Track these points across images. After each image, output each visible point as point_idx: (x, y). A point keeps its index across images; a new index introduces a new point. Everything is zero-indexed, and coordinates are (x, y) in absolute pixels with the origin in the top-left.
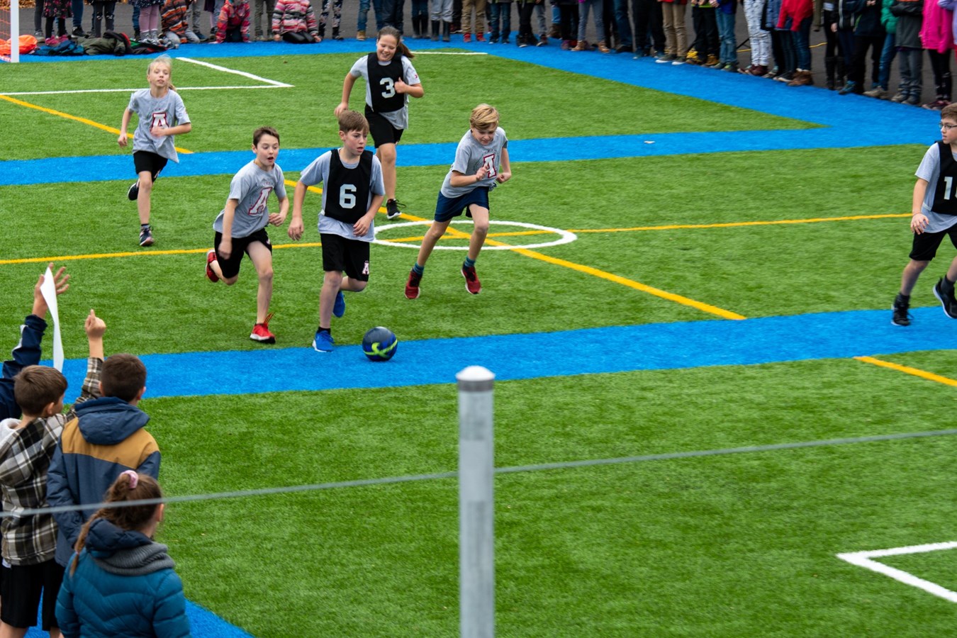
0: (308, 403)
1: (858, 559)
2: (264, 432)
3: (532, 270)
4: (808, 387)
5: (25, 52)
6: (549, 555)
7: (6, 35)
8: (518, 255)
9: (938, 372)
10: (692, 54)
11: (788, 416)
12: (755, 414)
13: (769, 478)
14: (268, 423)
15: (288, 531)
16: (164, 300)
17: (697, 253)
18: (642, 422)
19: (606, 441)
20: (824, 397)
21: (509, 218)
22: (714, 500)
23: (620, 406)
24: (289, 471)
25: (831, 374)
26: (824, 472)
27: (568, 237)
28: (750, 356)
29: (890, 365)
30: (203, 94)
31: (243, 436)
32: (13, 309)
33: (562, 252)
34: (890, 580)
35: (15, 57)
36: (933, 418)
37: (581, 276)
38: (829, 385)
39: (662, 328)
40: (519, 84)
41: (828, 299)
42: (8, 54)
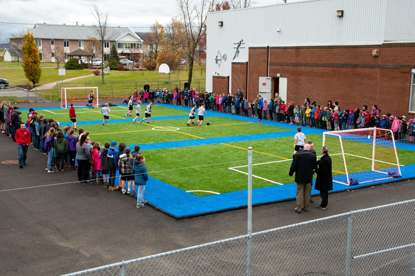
0: (155, 151)
1: (231, 168)
2: (150, 155)
3: (176, 133)
4: (216, 147)
5: (99, 106)
6: (193, 169)
7: (96, 103)
8: (173, 131)
9: (231, 145)
10: (185, 105)
11: (215, 151)
12: (211, 151)
13: (216, 159)
14: (150, 153)
15: (158, 167)
16: (130, 138)
17: (195, 131)
18: (197, 152)
19: (194, 155)
20: (218, 148)
21: (170, 126)
22: (210, 162)
23: (194, 150)
24: (155, 159)
25: (218, 146)
26: (223, 158)
27: (178, 129)
28: (207, 143)
29: (225, 144)
30: (124, 111)
31: (148, 155)
32: (111, 140)
33: (178, 131)
34: (236, 171)
35: (98, 107)
36: (233, 151)
37: (182, 134)
38: (218, 147)
39: (195, 140)
40: (164, 109)
41: (214, 136)
42: (97, 106)
